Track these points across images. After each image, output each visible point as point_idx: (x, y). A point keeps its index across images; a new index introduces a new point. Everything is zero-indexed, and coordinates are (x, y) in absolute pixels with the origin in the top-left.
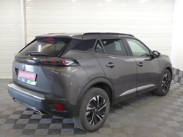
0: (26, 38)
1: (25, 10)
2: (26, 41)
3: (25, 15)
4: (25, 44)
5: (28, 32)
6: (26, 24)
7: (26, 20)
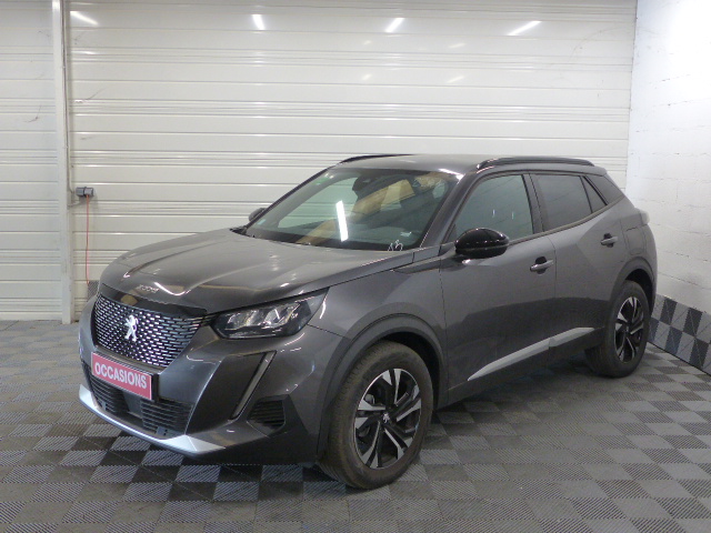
0: (70, 166)
1: (70, 61)
2: (73, 178)
3: (68, 79)
4: (68, 189)
5: (78, 144)
6: (72, 113)
7: (71, 99)
